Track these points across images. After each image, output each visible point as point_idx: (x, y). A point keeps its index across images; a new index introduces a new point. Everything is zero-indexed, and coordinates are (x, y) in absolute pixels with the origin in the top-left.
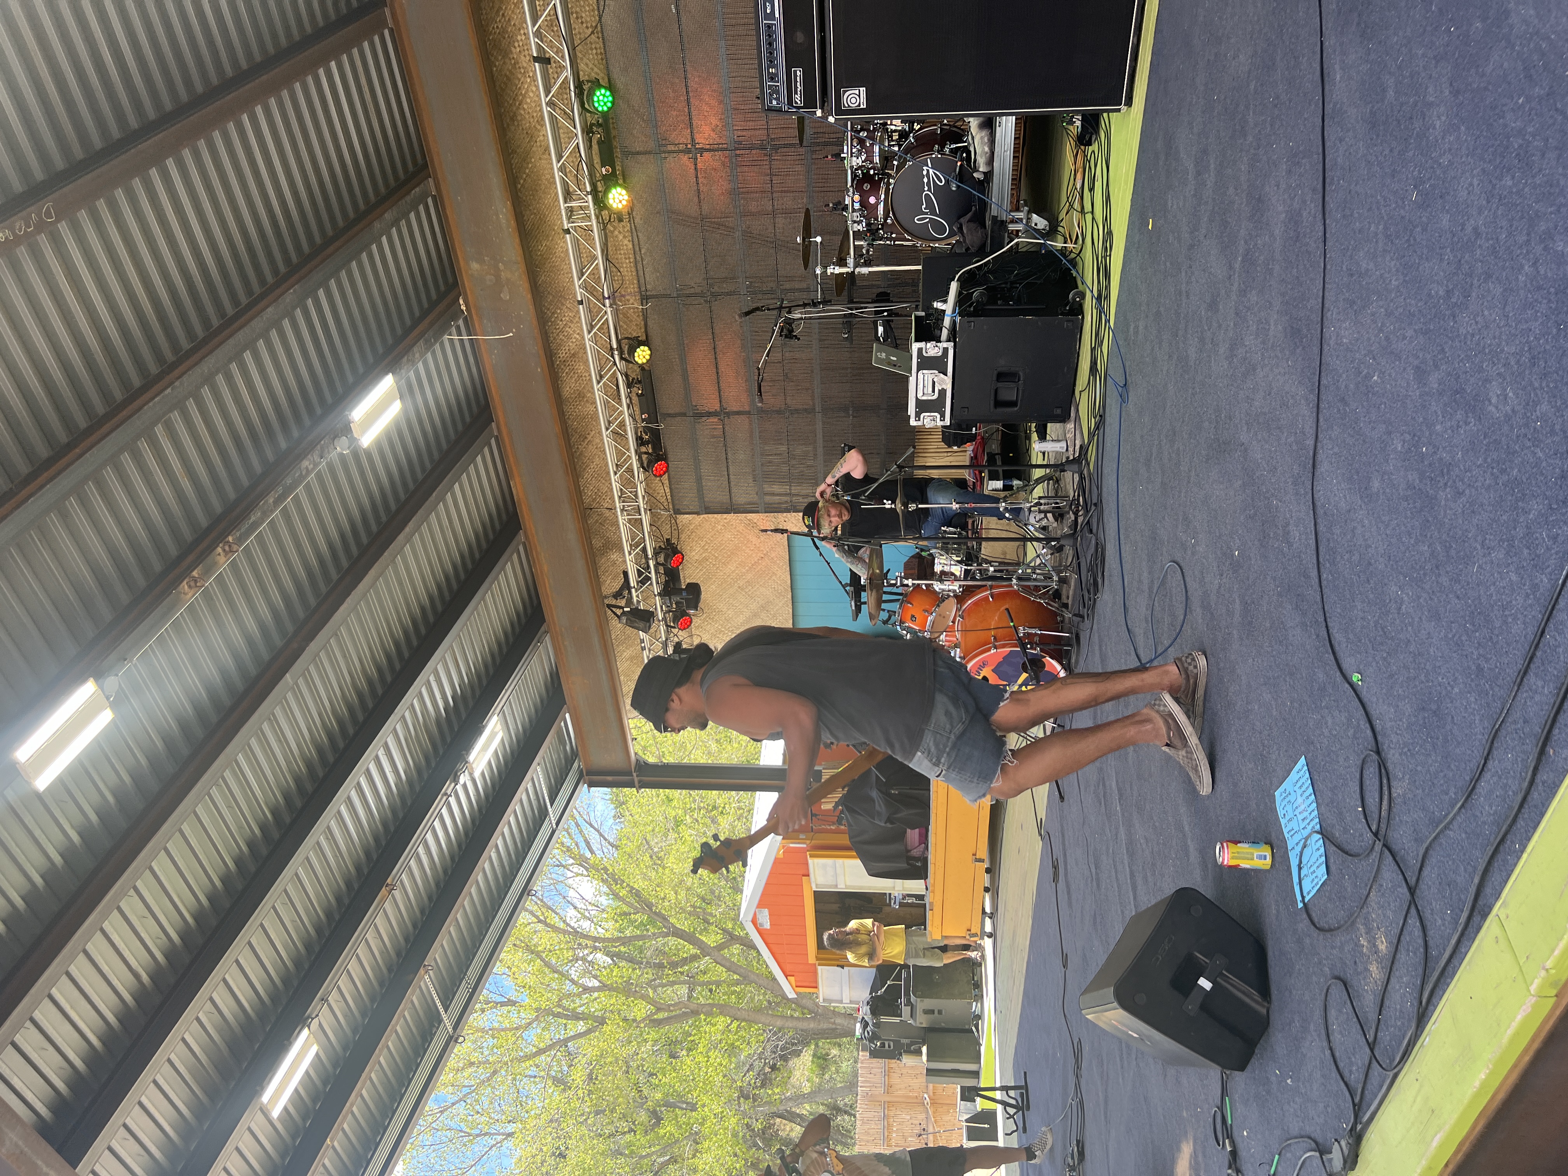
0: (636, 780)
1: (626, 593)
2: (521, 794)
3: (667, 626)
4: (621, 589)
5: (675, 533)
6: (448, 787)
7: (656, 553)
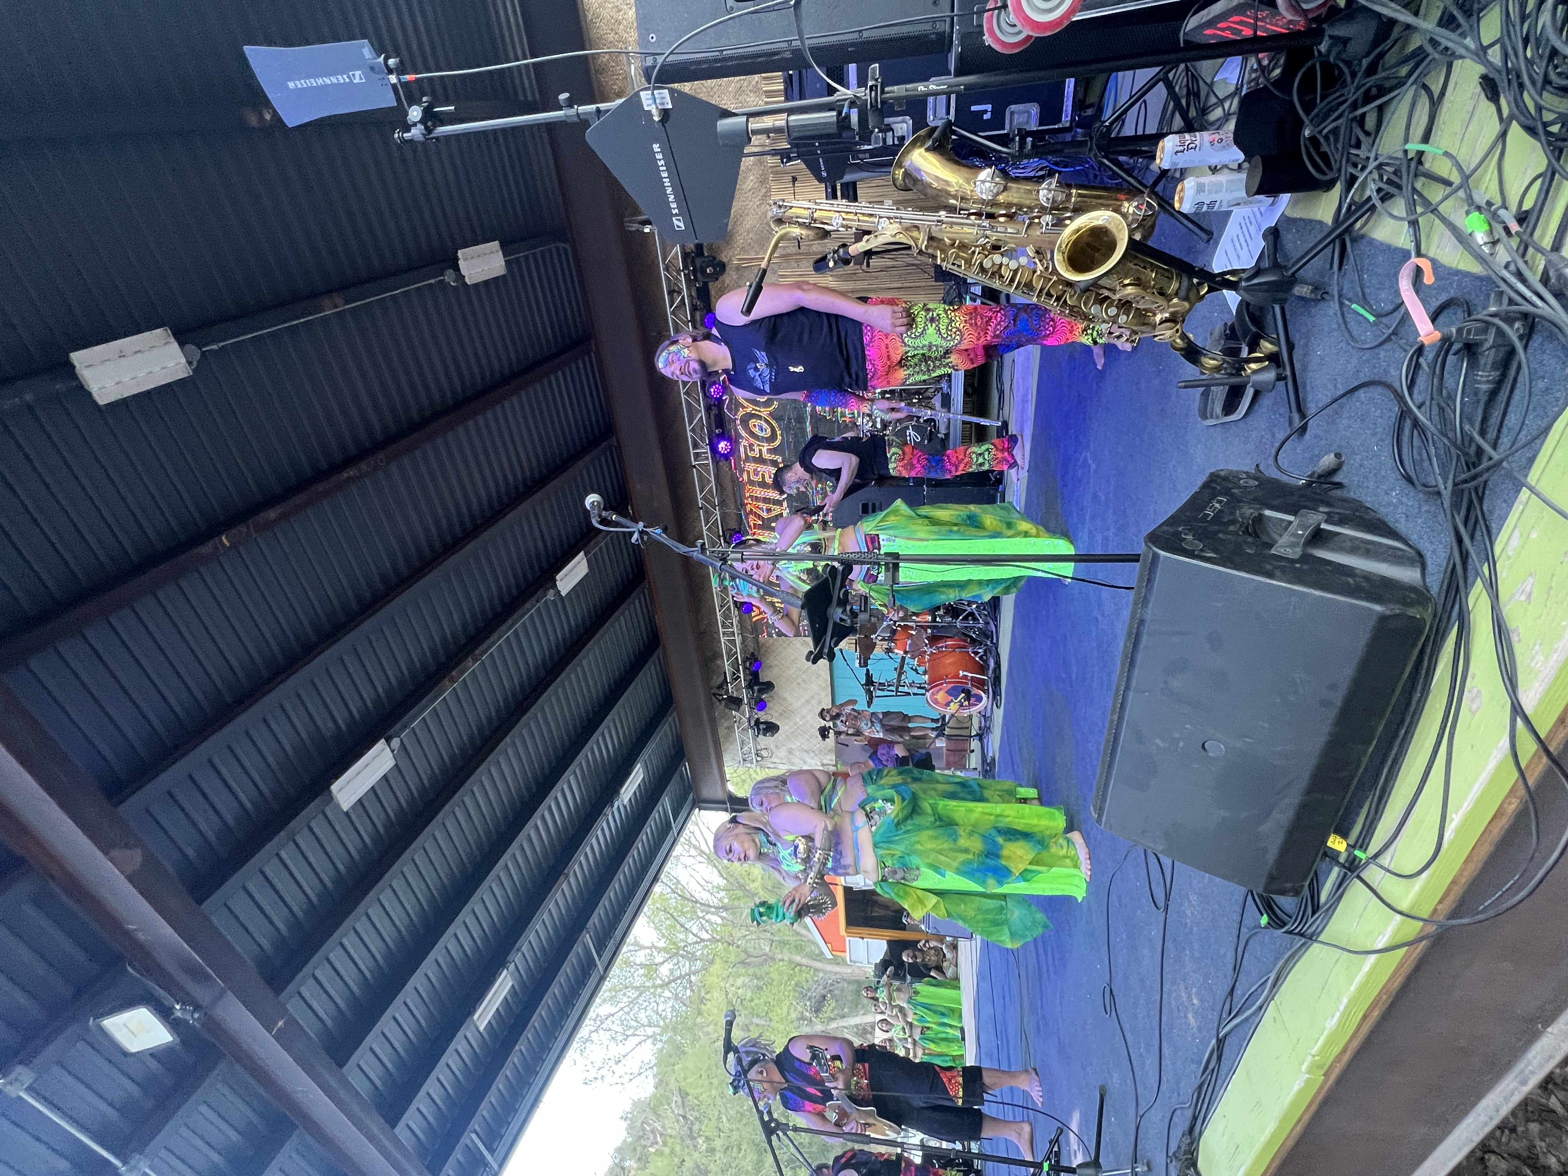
1: (725, 686)
2: (655, 814)
3: (751, 707)
4: (722, 683)
6: (608, 810)
7: (744, 662)
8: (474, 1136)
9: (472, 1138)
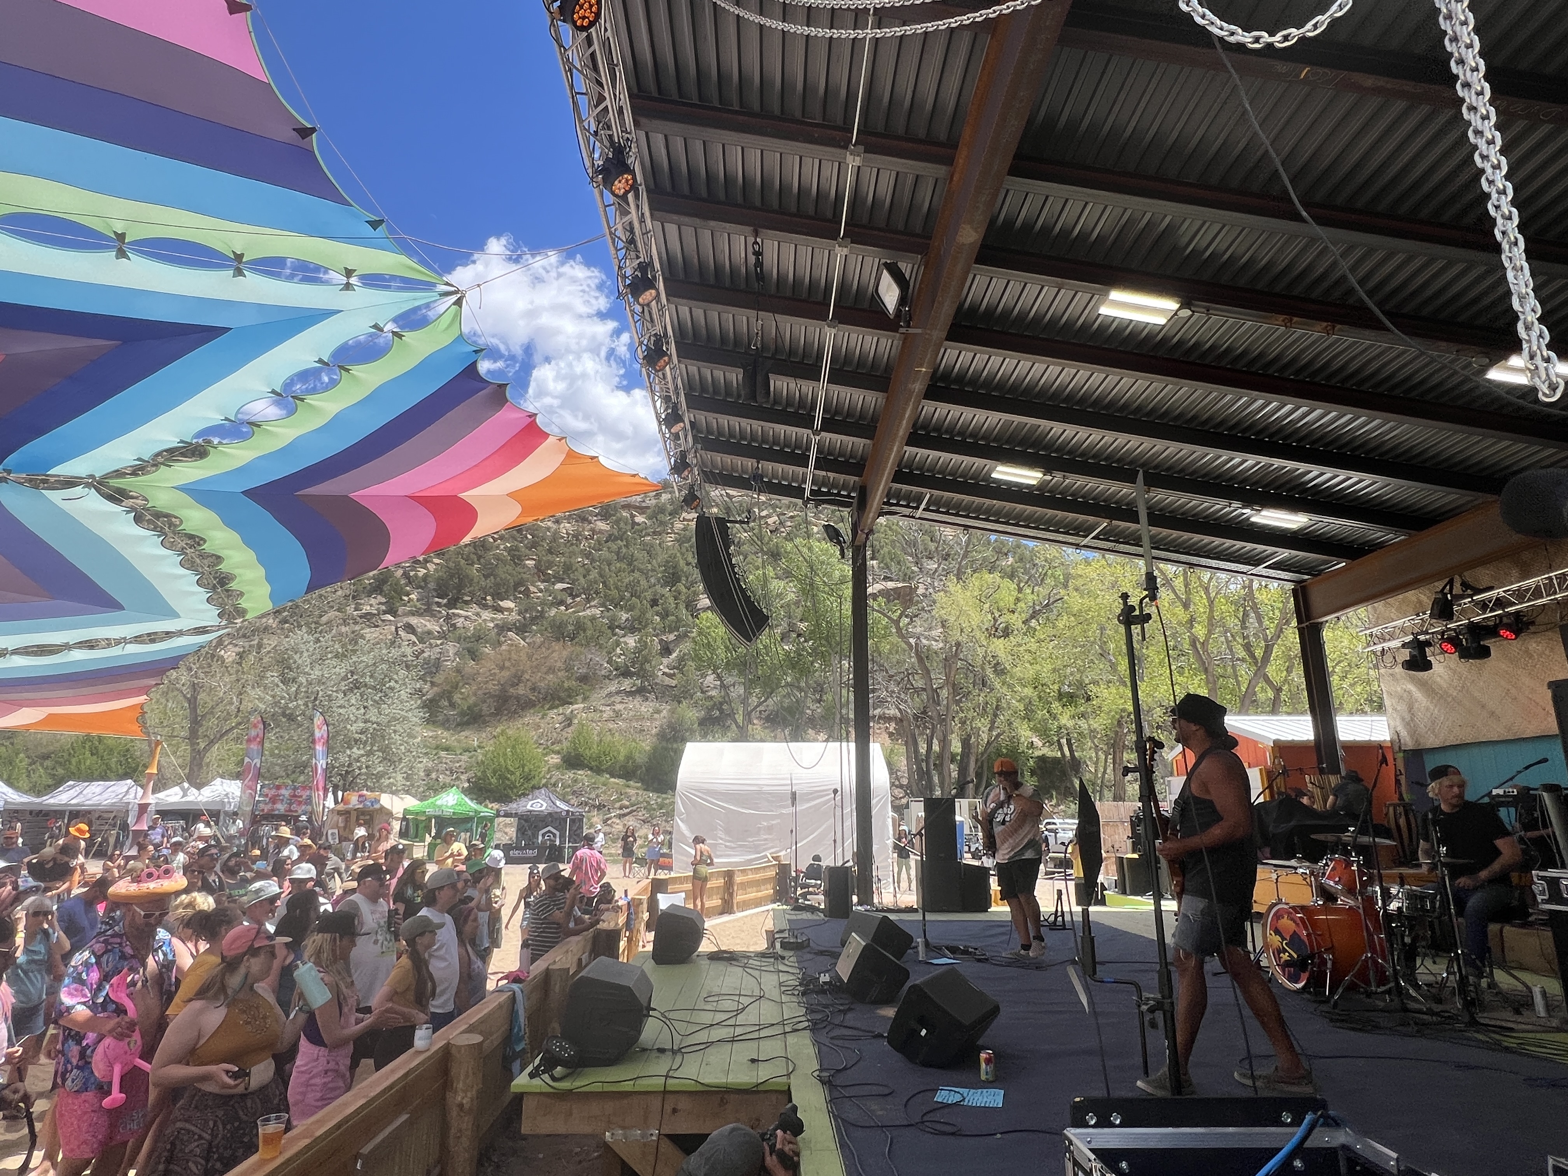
0: (1304, 625)
1: (1469, 592)
2: (1261, 547)
3: (1443, 633)
4: (1472, 588)
5: (1541, 628)
6: (1237, 504)
8: (928, 496)
9: (928, 494)
